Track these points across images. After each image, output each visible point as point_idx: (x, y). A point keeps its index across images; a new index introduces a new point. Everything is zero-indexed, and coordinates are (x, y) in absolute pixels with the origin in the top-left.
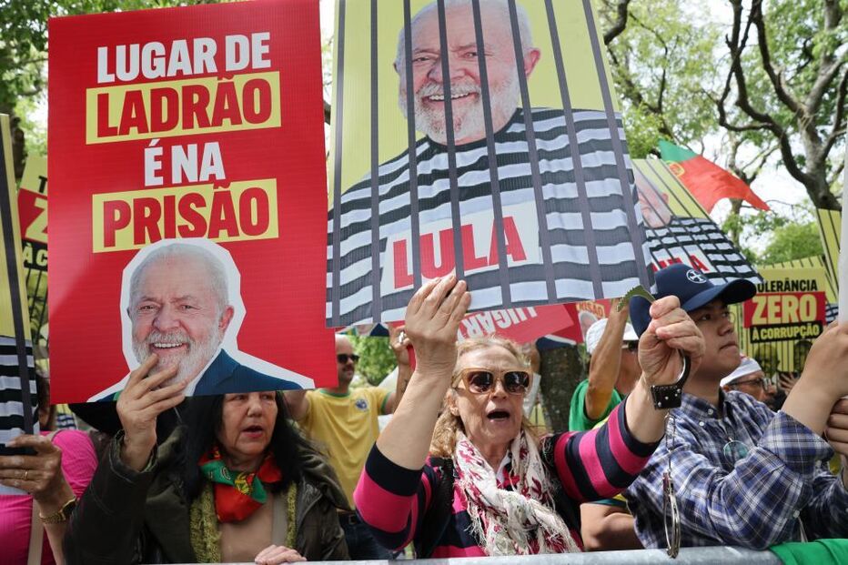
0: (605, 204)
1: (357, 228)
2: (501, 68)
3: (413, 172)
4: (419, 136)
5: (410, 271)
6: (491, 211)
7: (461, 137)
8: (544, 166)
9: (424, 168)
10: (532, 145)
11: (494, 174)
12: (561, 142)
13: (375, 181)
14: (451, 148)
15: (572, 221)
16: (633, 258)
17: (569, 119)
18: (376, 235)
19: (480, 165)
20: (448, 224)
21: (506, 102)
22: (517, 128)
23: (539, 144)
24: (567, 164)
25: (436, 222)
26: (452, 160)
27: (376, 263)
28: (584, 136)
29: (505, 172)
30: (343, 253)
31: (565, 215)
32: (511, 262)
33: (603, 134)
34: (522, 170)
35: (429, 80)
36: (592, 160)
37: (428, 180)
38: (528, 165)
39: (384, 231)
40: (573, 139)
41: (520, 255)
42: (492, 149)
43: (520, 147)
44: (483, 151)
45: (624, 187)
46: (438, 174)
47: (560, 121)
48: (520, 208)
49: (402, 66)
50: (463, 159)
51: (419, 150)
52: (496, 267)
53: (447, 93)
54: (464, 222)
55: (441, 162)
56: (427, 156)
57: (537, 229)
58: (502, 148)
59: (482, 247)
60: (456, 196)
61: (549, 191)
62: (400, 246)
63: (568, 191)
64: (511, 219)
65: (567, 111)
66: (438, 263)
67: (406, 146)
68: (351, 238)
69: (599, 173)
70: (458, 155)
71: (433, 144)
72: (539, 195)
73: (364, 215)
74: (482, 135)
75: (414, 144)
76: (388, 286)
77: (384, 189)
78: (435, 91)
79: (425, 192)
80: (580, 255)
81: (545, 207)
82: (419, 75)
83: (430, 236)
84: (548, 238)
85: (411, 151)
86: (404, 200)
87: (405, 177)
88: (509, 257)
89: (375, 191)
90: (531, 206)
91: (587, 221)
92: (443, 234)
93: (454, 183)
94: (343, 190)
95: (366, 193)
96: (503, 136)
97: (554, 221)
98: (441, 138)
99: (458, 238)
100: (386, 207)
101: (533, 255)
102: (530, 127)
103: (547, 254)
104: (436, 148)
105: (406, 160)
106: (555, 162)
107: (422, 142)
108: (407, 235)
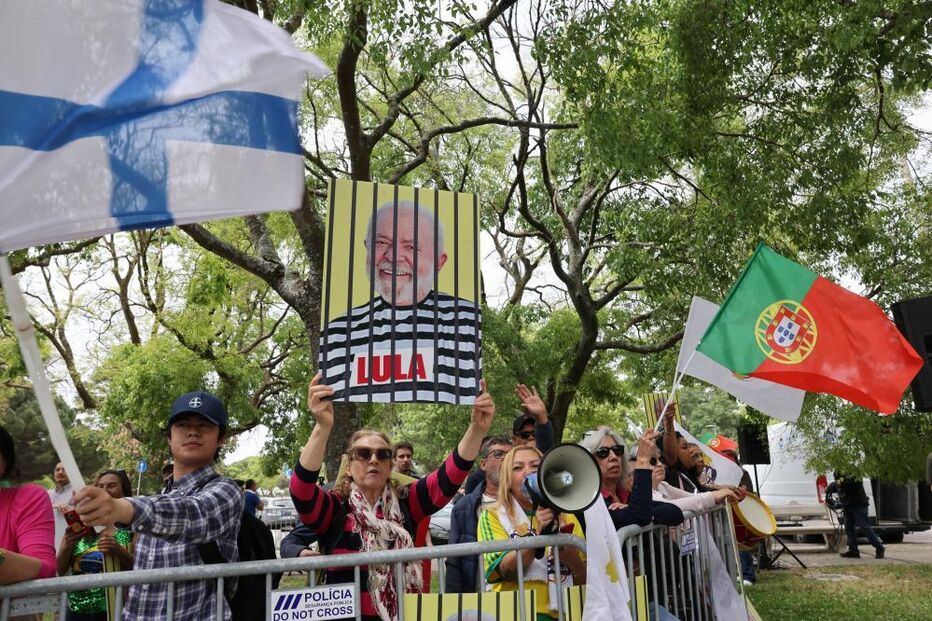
0: (466, 356)
1: (337, 345)
2: (426, 262)
3: (371, 317)
4: (376, 295)
5: (366, 376)
6: (411, 349)
7: (400, 301)
8: (441, 329)
9: (378, 316)
10: (436, 315)
11: (415, 328)
12: (450, 316)
13: (349, 318)
14: (394, 307)
15: (450, 362)
16: (474, 386)
17: (456, 303)
18: (348, 351)
19: (408, 321)
20: (388, 352)
21: (425, 285)
22: (430, 303)
23: (440, 315)
24: (451, 330)
25: (382, 350)
26: (393, 314)
27: (348, 367)
28: (462, 315)
29: (422, 328)
30: (329, 359)
31: (448, 358)
32: (419, 379)
33: (471, 316)
34: (428, 328)
35: (385, 258)
36: (465, 330)
37: (380, 323)
38: (433, 326)
39: (354, 350)
40: (456, 315)
41: (423, 376)
42: (415, 313)
43: (430, 314)
44: (410, 313)
45: (477, 349)
46: (385, 322)
47: (451, 304)
48: (426, 349)
49: (369, 244)
50: (401, 315)
51: (376, 304)
52: (411, 380)
53: (394, 270)
54: (397, 352)
55: (387, 314)
56: (380, 309)
57: (433, 363)
58: (421, 313)
59: (405, 369)
60: (394, 336)
61: (442, 343)
62: (361, 361)
63: (450, 345)
64: (420, 355)
65: (456, 298)
66: (382, 373)
67: (368, 300)
68: (334, 351)
69: (467, 338)
70: (397, 312)
71: (384, 302)
72: (436, 344)
73: (342, 338)
74: (411, 303)
75: (373, 300)
76: (354, 382)
77: (355, 324)
78: (387, 267)
79: (378, 331)
80: (451, 380)
81: (440, 352)
82: (379, 254)
83: (378, 358)
84: (439, 369)
85: (370, 303)
86: (365, 333)
87: (366, 320)
88: (418, 376)
89: (349, 324)
90: (431, 350)
91: (457, 363)
92: (385, 357)
93: (393, 329)
94: (331, 319)
95: (343, 325)
96: (422, 306)
97: (443, 360)
98: (388, 299)
99: (393, 361)
100: (355, 335)
101: (430, 377)
102: (436, 303)
103: (436, 378)
104: (385, 305)
105: (367, 309)
106: (446, 327)
107: (377, 299)
108: (366, 355)
